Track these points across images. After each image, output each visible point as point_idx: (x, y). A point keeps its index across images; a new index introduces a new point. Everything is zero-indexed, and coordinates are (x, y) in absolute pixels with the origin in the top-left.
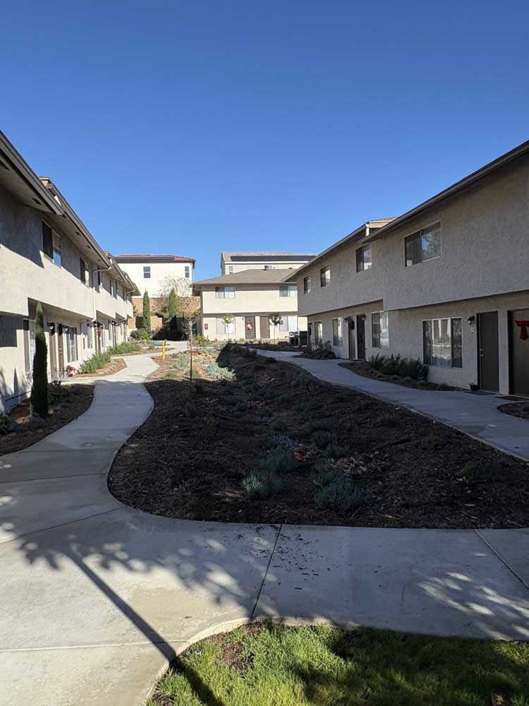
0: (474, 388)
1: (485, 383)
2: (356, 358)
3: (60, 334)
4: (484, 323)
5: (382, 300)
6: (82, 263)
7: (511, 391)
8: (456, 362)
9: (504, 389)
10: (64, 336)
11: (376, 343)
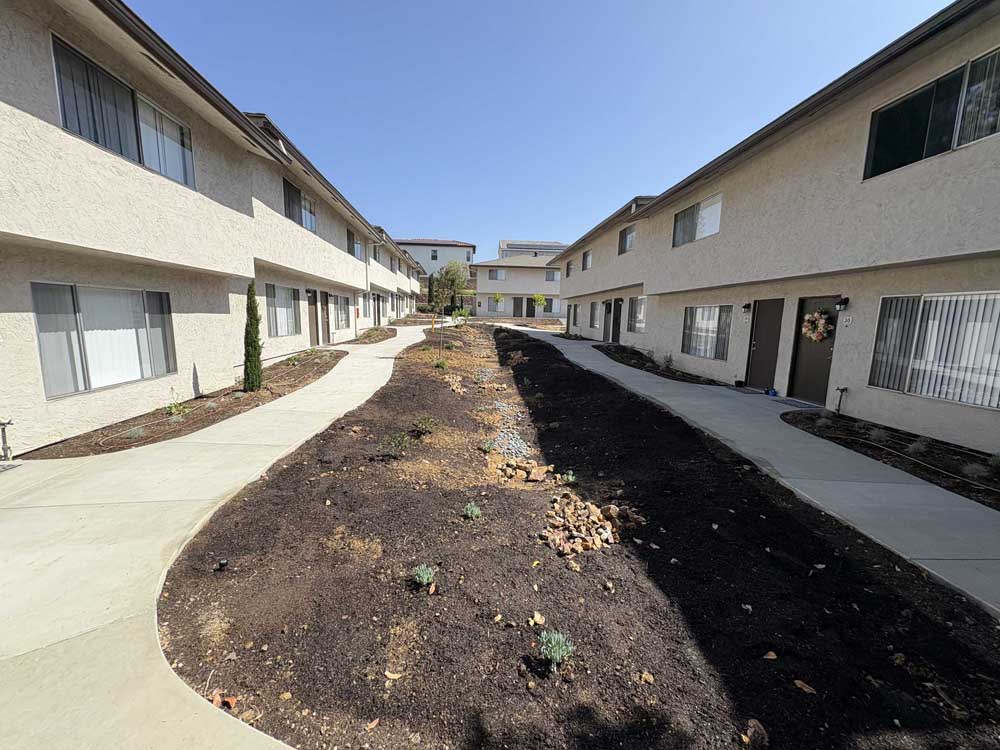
0: (739, 384)
2: (610, 341)
3: (325, 303)
5: (642, 284)
6: (350, 236)
7: (790, 393)
8: (721, 352)
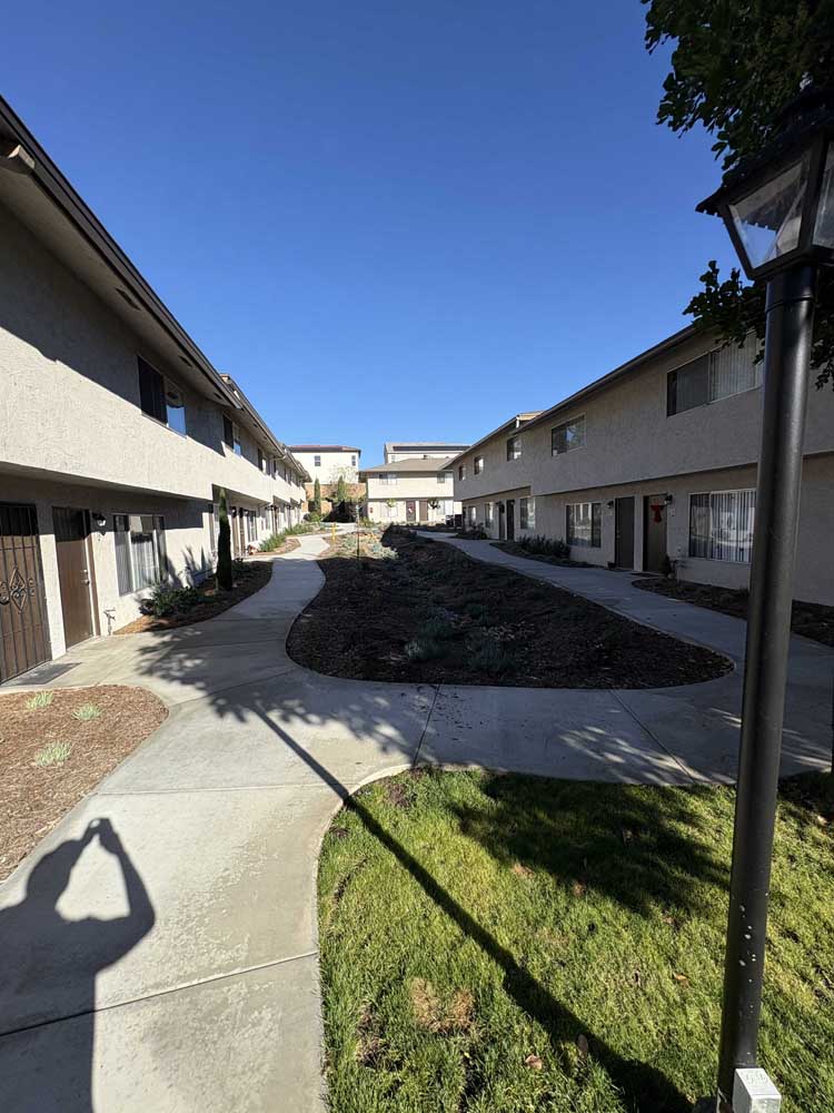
0: (611, 566)
1: (622, 560)
2: (506, 539)
3: (241, 517)
4: (622, 508)
5: (529, 487)
6: (260, 452)
7: (645, 568)
8: (595, 543)
9: (638, 566)
10: (245, 518)
11: (524, 525)
